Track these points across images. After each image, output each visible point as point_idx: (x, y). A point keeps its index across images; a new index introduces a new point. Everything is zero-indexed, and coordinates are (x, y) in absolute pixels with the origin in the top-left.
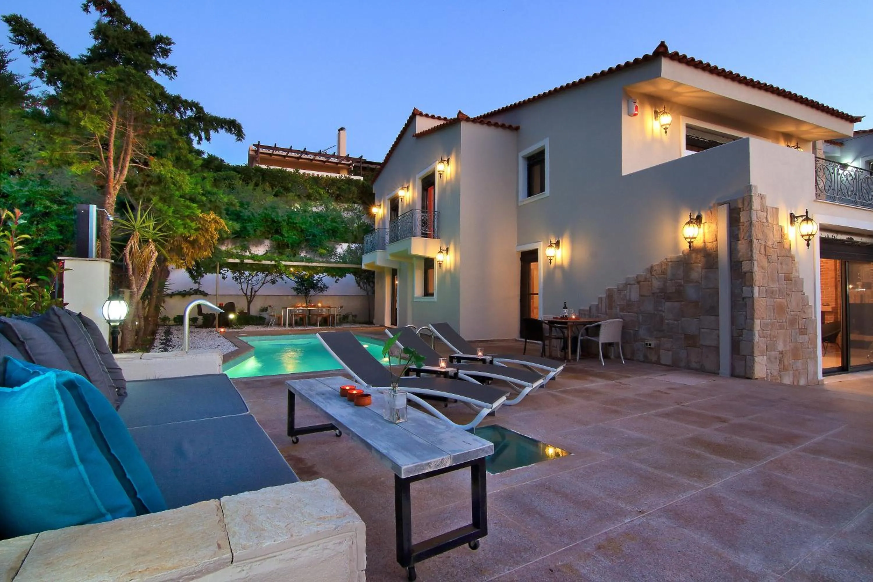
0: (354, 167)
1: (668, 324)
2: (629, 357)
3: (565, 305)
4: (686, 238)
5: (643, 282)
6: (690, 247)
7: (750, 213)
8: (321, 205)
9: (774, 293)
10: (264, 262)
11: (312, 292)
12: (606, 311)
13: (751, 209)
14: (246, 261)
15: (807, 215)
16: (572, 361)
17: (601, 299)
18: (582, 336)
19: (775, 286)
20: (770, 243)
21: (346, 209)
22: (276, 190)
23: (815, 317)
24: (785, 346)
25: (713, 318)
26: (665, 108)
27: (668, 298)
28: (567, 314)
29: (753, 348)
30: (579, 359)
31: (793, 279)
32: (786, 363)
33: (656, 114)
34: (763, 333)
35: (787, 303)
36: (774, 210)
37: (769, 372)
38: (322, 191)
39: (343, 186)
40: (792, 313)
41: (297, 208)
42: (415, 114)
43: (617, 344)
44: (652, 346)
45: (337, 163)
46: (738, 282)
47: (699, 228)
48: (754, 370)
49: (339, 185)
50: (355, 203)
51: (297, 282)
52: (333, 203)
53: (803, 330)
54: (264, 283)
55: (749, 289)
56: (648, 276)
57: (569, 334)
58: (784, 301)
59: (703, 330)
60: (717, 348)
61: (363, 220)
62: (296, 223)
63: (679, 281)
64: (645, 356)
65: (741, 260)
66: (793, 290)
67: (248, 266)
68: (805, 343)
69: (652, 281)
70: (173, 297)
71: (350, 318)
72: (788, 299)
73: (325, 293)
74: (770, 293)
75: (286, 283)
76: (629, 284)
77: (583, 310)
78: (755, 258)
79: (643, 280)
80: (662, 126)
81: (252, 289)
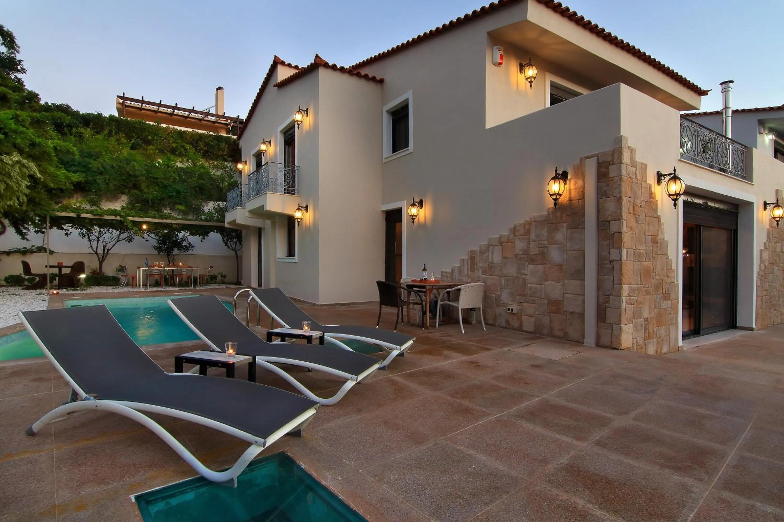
0: (232, 127)
1: (531, 289)
2: (490, 322)
3: (425, 267)
4: (551, 195)
5: (506, 243)
6: (555, 204)
7: (620, 166)
8: (188, 161)
9: (642, 256)
10: (106, 217)
11: (176, 251)
12: (468, 274)
13: (621, 163)
14: (84, 215)
15: (674, 173)
16: (430, 328)
17: (463, 260)
18: (441, 301)
19: (642, 248)
20: (638, 202)
21: (215, 167)
22: (133, 141)
23: (677, 281)
24: (650, 313)
25: (577, 282)
26: (530, 60)
27: (532, 261)
28: (426, 277)
29: (620, 316)
30: (439, 325)
31: (659, 241)
32: (651, 331)
33: (522, 68)
34: (630, 299)
35: (653, 266)
36: (643, 166)
37: (635, 341)
38: (188, 146)
39: (212, 141)
40: (657, 277)
41: (159, 163)
42: (277, 62)
43: (479, 309)
44: (515, 311)
45: (214, 122)
46: (605, 243)
47: (565, 184)
48: (620, 340)
49: (207, 141)
50: (225, 160)
51: (158, 241)
52: (201, 160)
53: (666, 295)
54: (118, 241)
55: (617, 251)
56: (511, 236)
57: (427, 299)
58: (650, 264)
59: (566, 295)
60: (582, 316)
61: (235, 178)
62: (157, 178)
63: (543, 242)
64: (507, 322)
65: (609, 219)
66: (659, 253)
67: (87, 221)
68: (668, 309)
69: (515, 242)
70: (11, 255)
71: (219, 278)
72: (654, 263)
73: (190, 252)
74: (638, 256)
75: (147, 241)
76: (491, 245)
77: (446, 273)
78: (624, 218)
79: (506, 241)
80: (527, 79)
81: (104, 247)
